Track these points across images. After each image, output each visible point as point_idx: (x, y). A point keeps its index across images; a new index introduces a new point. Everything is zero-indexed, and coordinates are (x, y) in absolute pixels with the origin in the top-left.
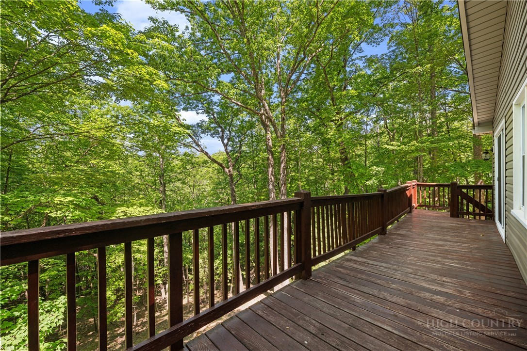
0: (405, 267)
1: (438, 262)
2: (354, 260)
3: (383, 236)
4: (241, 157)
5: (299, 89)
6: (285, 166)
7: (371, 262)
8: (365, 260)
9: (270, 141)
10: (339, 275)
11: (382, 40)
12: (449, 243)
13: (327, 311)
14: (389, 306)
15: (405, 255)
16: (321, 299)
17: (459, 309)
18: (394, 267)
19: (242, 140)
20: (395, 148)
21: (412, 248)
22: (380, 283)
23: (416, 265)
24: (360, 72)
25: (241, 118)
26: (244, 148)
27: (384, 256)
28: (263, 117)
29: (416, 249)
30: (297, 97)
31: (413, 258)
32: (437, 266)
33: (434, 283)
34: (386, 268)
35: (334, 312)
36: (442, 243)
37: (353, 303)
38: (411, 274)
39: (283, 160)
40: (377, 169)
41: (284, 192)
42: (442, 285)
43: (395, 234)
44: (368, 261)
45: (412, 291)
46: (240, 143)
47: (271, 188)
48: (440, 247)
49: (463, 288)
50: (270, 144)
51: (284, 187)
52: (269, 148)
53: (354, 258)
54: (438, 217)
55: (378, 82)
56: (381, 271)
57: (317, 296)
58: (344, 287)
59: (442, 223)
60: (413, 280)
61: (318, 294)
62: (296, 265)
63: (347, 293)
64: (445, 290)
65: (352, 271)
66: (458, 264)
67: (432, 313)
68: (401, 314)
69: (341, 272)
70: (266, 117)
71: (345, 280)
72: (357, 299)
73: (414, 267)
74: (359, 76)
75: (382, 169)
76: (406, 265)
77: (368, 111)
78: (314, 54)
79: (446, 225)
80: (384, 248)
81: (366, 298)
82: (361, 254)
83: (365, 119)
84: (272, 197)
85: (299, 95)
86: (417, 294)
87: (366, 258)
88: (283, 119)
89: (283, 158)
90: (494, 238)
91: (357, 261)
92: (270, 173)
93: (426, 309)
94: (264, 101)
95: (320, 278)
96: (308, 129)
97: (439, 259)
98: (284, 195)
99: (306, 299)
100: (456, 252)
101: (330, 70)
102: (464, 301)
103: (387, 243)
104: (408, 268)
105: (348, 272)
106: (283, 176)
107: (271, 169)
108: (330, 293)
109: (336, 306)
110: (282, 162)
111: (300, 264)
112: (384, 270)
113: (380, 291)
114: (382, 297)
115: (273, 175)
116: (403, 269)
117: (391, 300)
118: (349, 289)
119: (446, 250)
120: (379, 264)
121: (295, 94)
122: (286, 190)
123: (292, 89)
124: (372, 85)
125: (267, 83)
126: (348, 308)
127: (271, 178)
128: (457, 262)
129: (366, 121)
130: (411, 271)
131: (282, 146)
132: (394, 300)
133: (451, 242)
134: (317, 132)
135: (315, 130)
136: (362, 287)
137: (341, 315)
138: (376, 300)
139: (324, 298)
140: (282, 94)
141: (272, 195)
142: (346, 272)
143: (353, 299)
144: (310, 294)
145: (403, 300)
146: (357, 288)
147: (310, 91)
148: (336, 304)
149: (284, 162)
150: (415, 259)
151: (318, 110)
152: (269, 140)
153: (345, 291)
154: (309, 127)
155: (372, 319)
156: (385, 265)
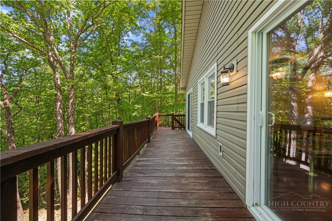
0: (166, 157)
1: (177, 151)
2: (142, 160)
3: (149, 143)
4: (21, 91)
5: (85, 45)
6: (73, 102)
7: (150, 159)
8: (147, 159)
9: (59, 80)
10: (138, 171)
11: (139, 35)
12: (176, 142)
13: (142, 196)
14: (169, 179)
15: (163, 151)
16: (135, 190)
17: (192, 170)
18: (162, 158)
19: (23, 75)
20: (147, 95)
21: (164, 147)
22: (160, 169)
23: (170, 155)
24: (128, 48)
25: (21, 54)
26: (24, 83)
27: (155, 154)
28: (52, 59)
29: (166, 147)
30: (84, 51)
31: (167, 152)
32: (177, 153)
33: (179, 162)
34: (158, 160)
35: (146, 195)
36: (174, 142)
37: (153, 185)
38: (170, 160)
39: (71, 97)
40: (138, 107)
41: (72, 122)
42: (183, 161)
43: (154, 141)
44: (149, 158)
45: (174, 168)
46: (21, 77)
47: (59, 119)
48: (174, 144)
49: (189, 160)
50: (59, 82)
51: (72, 118)
52: (57, 86)
53: (141, 159)
54: (167, 130)
55: (137, 57)
56: (158, 162)
57: (132, 189)
58: (144, 177)
59: (169, 133)
60: (172, 163)
61: (132, 188)
62: (114, 174)
63: (148, 181)
64: (184, 163)
65: (144, 167)
66: (183, 150)
67: (185, 175)
68: (175, 181)
69: (138, 170)
70: (55, 60)
71: (143, 173)
72: (154, 182)
73: (169, 156)
74: (127, 50)
75: (140, 106)
76: (166, 156)
77: (131, 72)
78: (99, 25)
79: (172, 133)
80: (152, 150)
81: (158, 179)
82: (143, 156)
83: (129, 76)
84: (60, 127)
85: (85, 50)
86: (177, 169)
87: (147, 157)
88: (72, 65)
89: (71, 95)
90: (188, 137)
91: (143, 160)
92: (58, 107)
93: (182, 174)
94: (53, 46)
95: (129, 177)
96: (91, 76)
97: (176, 150)
98: (72, 124)
99: (126, 194)
100: (180, 145)
101: (111, 40)
102: (192, 166)
103: (153, 147)
104: (167, 157)
105: (142, 168)
106: (71, 109)
107: (59, 104)
108: (139, 185)
109: (146, 191)
110: (71, 99)
111: (117, 172)
112: (158, 161)
113: (162, 173)
114: (164, 176)
115: (61, 109)
116: (166, 159)
117: (168, 176)
118: (147, 177)
119: (177, 145)
120: (154, 159)
121: (81, 48)
122: (74, 120)
123: (81, 44)
124: (134, 58)
125: (56, 31)
126: (152, 189)
127: (59, 111)
128: (182, 149)
129: (130, 78)
130: (169, 158)
131: (71, 86)
132: (170, 176)
133: (176, 141)
134: (99, 79)
135: (97, 78)
136: (153, 174)
137: (150, 195)
138: (163, 179)
139: (137, 188)
140: (72, 45)
141: (60, 125)
142: (141, 169)
143: (152, 183)
144: (127, 190)
145: (173, 174)
146: (151, 176)
147: (94, 50)
148: (145, 190)
149: (72, 98)
150: (168, 152)
151: (101, 65)
152: (57, 79)
153: (146, 179)
154: (93, 75)
155: (165, 189)
156: (157, 159)
